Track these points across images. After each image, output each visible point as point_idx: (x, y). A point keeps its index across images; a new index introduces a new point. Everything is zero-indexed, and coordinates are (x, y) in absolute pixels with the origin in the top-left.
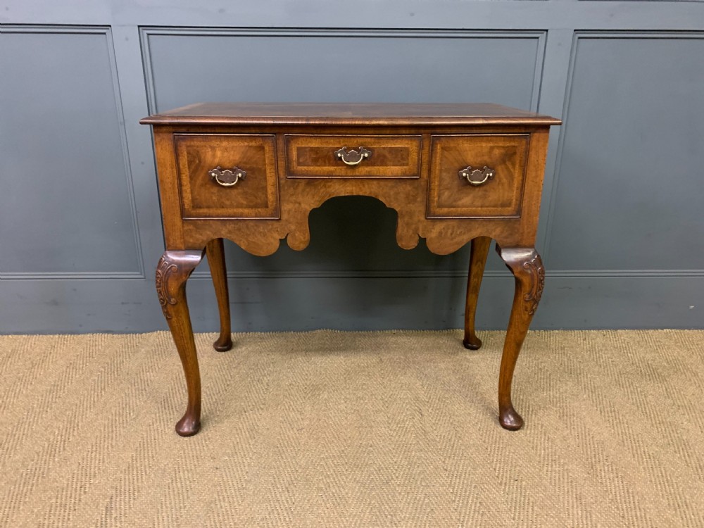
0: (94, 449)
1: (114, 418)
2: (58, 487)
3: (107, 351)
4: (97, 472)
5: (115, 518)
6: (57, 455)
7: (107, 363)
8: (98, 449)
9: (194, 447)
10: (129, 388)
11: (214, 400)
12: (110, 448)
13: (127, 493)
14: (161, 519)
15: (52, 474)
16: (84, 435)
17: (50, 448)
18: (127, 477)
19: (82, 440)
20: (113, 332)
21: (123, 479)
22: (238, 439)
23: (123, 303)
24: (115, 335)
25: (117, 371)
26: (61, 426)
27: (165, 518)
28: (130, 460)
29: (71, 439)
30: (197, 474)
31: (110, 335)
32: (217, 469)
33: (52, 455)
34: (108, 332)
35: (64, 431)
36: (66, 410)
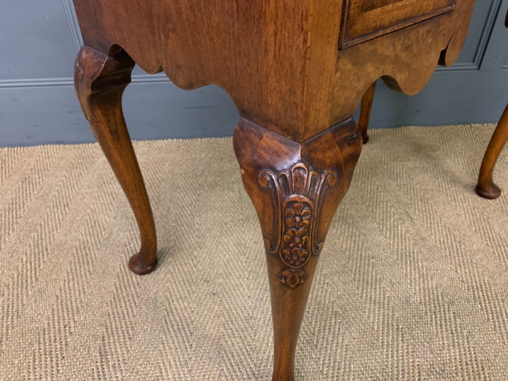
0: (71, 277)
1: (85, 239)
2: (37, 328)
3: (62, 163)
4: (80, 306)
5: (113, 366)
6: (29, 287)
7: (65, 176)
8: (75, 278)
9: (181, 269)
10: (93, 203)
11: (189, 212)
12: (88, 274)
13: (120, 332)
14: (167, 364)
15: (28, 310)
16: (56, 260)
17: (20, 280)
18: (115, 311)
19: (54, 266)
20: (65, 143)
21: (111, 313)
22: (227, 256)
23: (70, 112)
24: (67, 146)
25: (77, 184)
26: (28, 251)
27: (172, 363)
28: (113, 288)
29: (42, 267)
30: (194, 302)
31: (62, 146)
32: (214, 294)
33: (24, 286)
34: (59, 143)
35: (33, 256)
36: (30, 232)
